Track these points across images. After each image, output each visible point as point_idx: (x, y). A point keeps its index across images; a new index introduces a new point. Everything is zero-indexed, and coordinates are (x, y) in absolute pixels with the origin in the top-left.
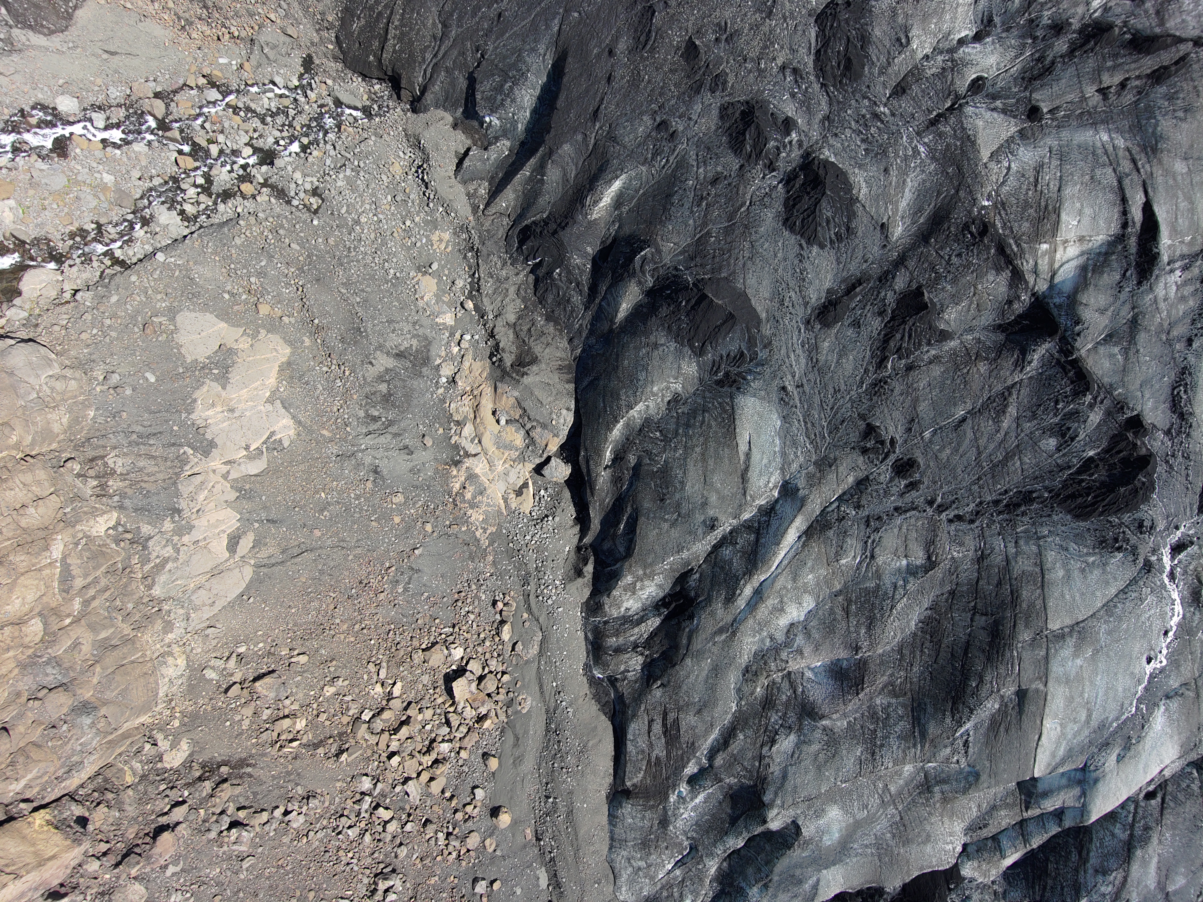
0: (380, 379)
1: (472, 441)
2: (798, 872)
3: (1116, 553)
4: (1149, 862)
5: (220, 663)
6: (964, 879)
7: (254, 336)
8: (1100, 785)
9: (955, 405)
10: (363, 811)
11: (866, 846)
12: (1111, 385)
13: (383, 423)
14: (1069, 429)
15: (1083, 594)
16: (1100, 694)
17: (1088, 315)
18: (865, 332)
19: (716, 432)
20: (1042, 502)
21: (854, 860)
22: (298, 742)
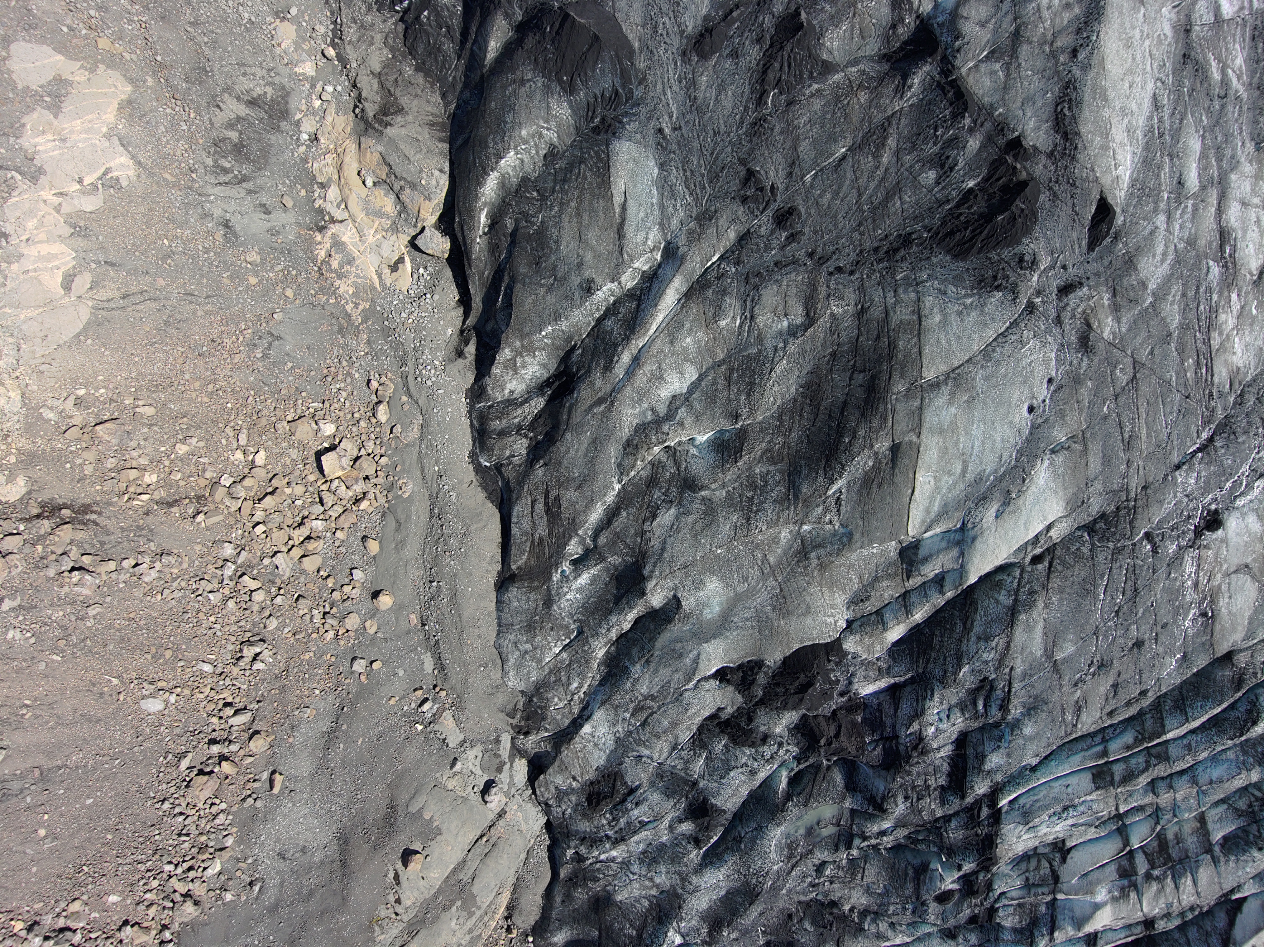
0: (231, 125)
1: (338, 206)
2: (678, 646)
3: (995, 293)
4: (1034, 627)
5: (55, 403)
6: (846, 654)
7: (92, 70)
8: (978, 543)
9: (835, 141)
10: (225, 576)
11: (747, 620)
12: (991, 105)
13: (236, 176)
14: (948, 158)
15: (959, 338)
16: (976, 445)
17: (969, 28)
18: (743, 63)
19: (591, 183)
20: (921, 244)
21: (735, 633)
22: (147, 496)
